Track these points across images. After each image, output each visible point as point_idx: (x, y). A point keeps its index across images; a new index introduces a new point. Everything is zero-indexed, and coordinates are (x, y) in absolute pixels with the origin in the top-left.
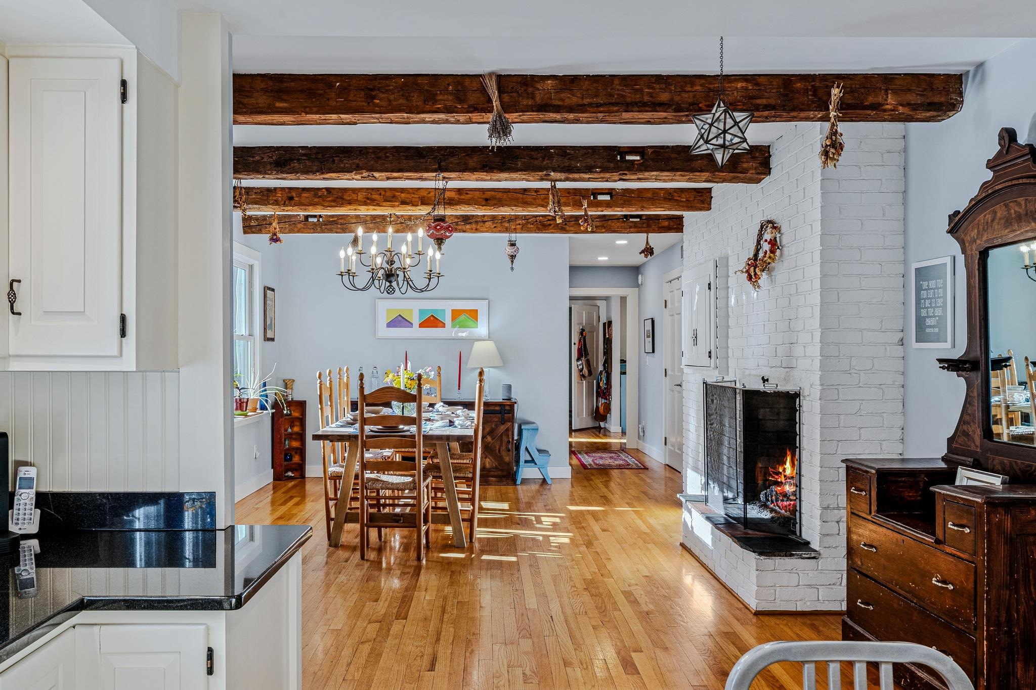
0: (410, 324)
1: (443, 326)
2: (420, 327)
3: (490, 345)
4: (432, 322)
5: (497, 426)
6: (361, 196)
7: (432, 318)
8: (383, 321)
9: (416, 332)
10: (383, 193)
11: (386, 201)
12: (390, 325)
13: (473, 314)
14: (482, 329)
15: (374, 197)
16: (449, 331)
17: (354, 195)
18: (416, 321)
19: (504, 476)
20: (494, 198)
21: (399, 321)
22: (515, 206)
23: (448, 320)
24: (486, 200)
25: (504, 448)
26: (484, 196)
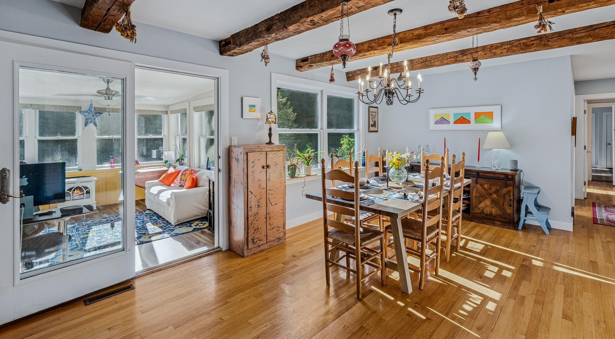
0: (448, 122)
1: (469, 122)
2: (454, 124)
3: (500, 135)
4: (462, 120)
5: (501, 188)
6: (366, 47)
7: (462, 118)
8: (432, 121)
9: (452, 126)
10: (377, 41)
11: (379, 46)
12: (436, 123)
13: (490, 115)
14: (496, 124)
15: (372, 45)
16: (473, 126)
17: (362, 47)
18: (452, 120)
19: (506, 222)
20: (452, 26)
21: (443, 121)
22: (470, 28)
23: (472, 118)
24: (446, 29)
25: (506, 204)
26: (444, 27)
